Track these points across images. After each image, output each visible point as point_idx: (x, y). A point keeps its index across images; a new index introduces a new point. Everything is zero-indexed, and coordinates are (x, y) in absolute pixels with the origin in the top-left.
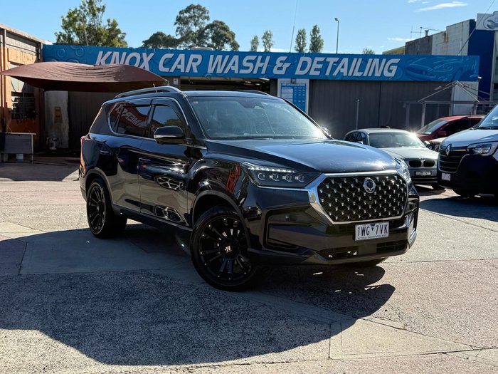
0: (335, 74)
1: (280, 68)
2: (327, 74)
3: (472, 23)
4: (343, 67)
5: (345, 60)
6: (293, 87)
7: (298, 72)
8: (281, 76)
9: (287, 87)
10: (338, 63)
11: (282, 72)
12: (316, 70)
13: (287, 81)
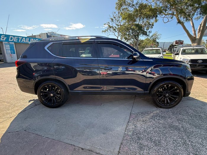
0: (22, 41)
1: (3, 39)
2: (20, 41)
3: (47, 33)
4: (24, 40)
5: (24, 38)
6: (9, 44)
7: (10, 40)
8: (4, 41)
9: (7, 44)
10: (22, 39)
11: (4, 40)
12: (16, 40)
13: (6, 42)
